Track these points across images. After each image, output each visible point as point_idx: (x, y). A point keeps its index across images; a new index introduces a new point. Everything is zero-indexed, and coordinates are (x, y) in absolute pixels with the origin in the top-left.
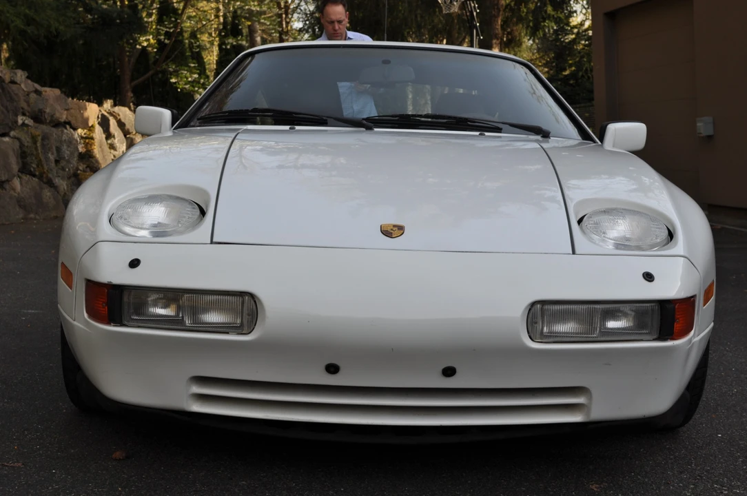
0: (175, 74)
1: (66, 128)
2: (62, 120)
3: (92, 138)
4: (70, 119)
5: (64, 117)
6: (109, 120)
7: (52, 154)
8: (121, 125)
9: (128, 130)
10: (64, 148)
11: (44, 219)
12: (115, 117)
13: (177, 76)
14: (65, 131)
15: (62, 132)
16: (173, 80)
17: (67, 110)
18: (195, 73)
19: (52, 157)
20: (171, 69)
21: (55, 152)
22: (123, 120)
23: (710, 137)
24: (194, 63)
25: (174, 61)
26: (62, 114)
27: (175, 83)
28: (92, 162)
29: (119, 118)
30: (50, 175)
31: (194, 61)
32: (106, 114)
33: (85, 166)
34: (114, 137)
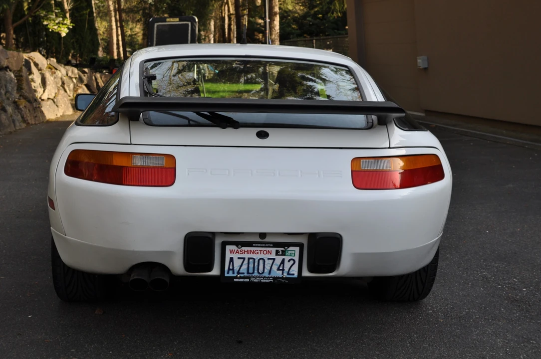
0: (45, 18)
1: (7, 71)
2: (5, 66)
3: (21, 76)
4: (8, 64)
5: (6, 64)
6: (30, 63)
7: (3, 90)
8: (36, 65)
9: (41, 68)
10: (8, 85)
11: (5, 134)
12: (32, 60)
13: (47, 19)
14: (7, 73)
15: (5, 73)
16: (45, 23)
17: (7, 59)
18: (60, 17)
19: (3, 92)
20: (42, 15)
21: (5, 88)
22: (37, 62)
23: (425, 69)
24: (58, 10)
25: (43, 8)
26: (4, 62)
27: (47, 25)
28: (22, 92)
29: (34, 60)
30: (4, 105)
31: (58, 8)
32: (27, 59)
33: (19, 95)
34: (33, 74)
